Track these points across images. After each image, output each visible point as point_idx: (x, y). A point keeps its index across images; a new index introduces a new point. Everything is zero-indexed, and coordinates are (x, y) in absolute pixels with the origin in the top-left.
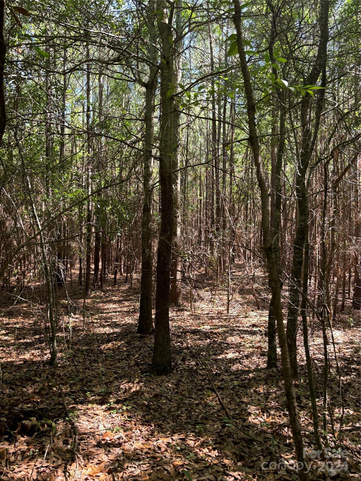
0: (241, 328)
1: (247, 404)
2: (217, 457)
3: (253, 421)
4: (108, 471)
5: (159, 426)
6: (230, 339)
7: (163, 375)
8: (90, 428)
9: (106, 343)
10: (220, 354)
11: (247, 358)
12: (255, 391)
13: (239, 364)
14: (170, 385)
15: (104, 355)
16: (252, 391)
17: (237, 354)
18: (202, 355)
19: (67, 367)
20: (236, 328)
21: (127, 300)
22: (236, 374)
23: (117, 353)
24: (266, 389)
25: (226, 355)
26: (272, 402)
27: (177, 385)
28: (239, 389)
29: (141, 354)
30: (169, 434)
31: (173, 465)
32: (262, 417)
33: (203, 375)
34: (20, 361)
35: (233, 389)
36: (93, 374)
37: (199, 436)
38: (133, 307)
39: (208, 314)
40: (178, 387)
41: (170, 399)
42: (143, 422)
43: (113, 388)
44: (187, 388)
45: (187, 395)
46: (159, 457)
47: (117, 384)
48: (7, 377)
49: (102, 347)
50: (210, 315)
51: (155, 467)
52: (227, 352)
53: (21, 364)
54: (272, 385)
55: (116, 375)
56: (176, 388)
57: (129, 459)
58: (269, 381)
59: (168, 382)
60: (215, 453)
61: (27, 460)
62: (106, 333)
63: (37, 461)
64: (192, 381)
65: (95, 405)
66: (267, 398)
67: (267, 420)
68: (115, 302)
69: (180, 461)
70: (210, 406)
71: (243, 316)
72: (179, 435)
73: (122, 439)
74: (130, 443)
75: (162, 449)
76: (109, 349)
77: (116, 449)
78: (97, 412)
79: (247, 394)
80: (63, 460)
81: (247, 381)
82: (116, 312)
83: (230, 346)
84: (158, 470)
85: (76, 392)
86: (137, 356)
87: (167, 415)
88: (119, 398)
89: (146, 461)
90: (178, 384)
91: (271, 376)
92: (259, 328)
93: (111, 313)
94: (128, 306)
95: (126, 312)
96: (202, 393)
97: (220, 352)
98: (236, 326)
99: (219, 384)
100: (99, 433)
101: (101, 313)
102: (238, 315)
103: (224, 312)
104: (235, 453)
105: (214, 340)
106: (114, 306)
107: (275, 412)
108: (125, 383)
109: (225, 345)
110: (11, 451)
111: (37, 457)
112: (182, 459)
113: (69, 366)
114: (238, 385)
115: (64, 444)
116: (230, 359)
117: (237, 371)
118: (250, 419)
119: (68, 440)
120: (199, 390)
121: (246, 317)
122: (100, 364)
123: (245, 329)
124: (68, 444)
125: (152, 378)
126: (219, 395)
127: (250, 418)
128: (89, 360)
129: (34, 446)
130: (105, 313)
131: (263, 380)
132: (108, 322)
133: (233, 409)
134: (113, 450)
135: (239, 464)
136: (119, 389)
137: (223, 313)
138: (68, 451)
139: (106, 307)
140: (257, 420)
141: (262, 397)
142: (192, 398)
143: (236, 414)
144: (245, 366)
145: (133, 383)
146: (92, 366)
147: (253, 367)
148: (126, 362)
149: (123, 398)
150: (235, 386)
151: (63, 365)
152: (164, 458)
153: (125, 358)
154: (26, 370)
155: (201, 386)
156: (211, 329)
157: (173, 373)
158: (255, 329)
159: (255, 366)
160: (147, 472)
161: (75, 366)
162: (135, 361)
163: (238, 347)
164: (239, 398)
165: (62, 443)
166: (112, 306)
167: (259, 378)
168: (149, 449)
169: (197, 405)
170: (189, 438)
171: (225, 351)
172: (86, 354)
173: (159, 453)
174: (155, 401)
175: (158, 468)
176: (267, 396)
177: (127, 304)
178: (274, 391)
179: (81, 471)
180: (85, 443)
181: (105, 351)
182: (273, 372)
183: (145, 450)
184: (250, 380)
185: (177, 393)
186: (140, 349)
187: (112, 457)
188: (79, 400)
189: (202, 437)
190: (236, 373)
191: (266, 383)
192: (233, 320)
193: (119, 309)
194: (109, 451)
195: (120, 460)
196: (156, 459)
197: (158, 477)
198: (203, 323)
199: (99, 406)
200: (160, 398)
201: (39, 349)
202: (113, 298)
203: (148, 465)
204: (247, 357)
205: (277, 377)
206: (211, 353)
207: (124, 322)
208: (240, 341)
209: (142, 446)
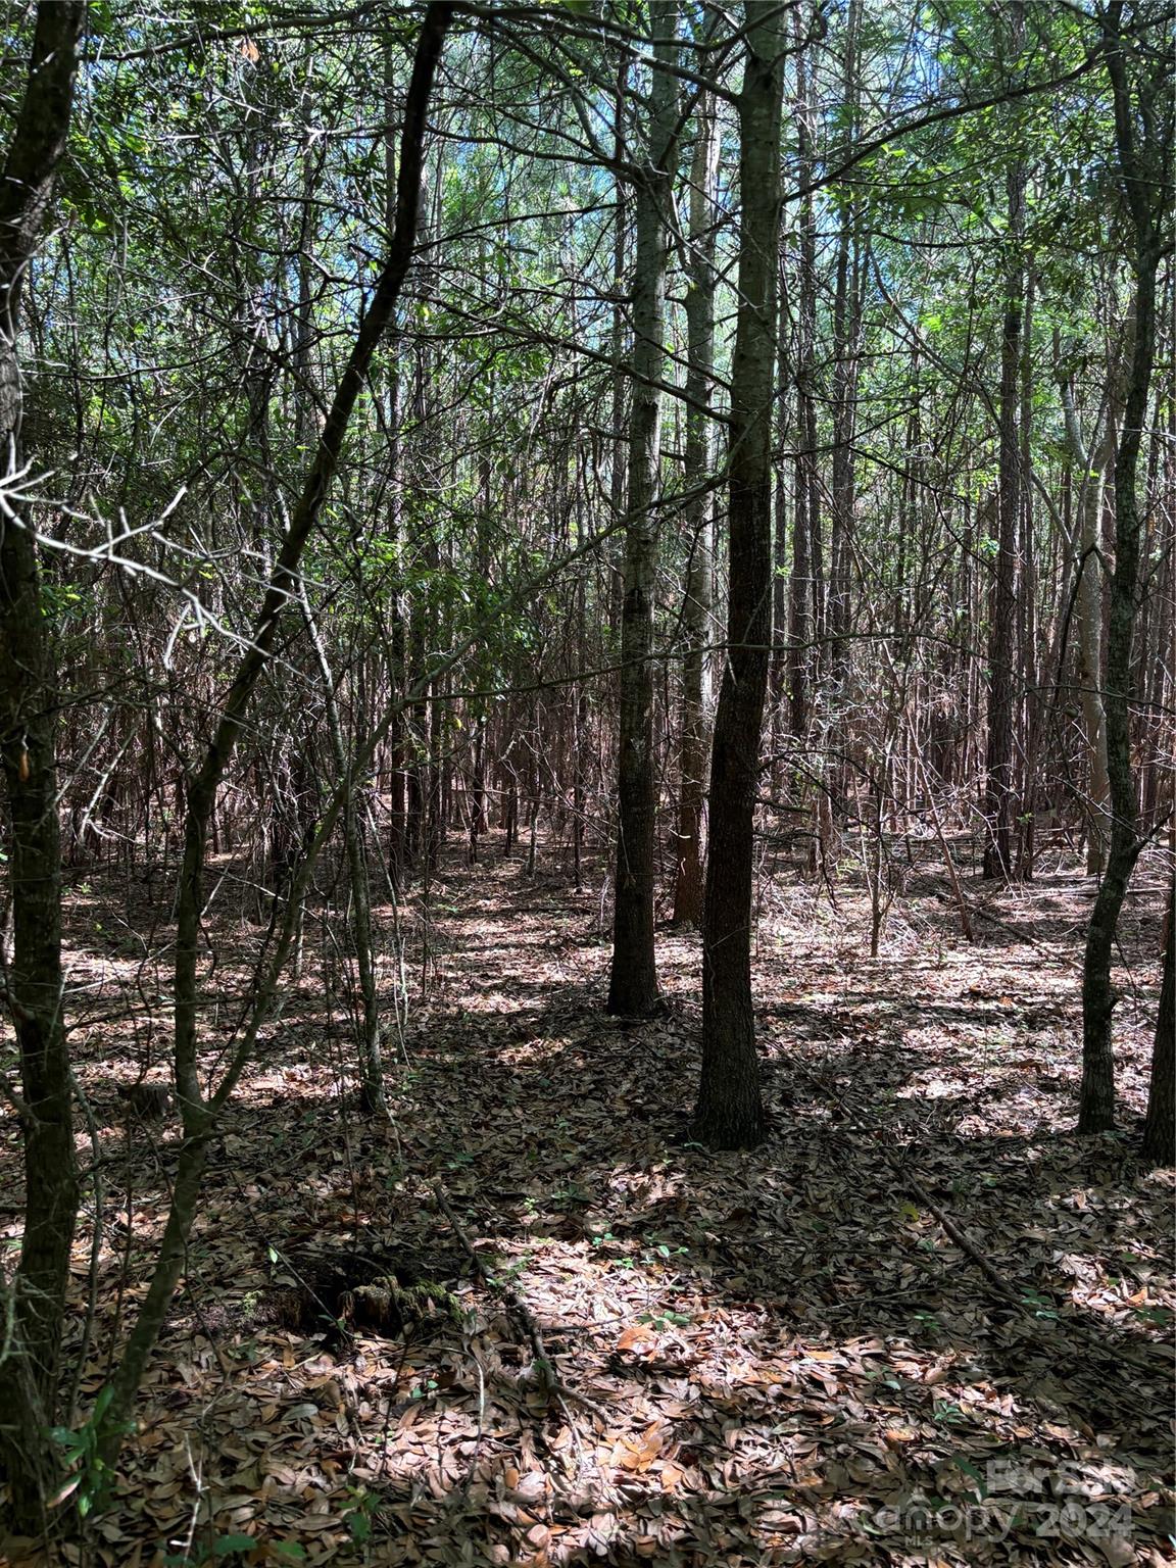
0: (937, 1003)
1: (1048, 1248)
2: (1020, 1419)
3: (1090, 1303)
4: (680, 1454)
5: (784, 1311)
6: (915, 1037)
7: (742, 1150)
8: (567, 1314)
9: (514, 1044)
10: (903, 1083)
11: (998, 1099)
12: (1064, 1208)
13: (975, 1117)
14: (772, 1183)
15: (516, 1081)
16: (1050, 1204)
17: (958, 1085)
18: (842, 1086)
19: (416, 1118)
20: (923, 1004)
21: (527, 911)
22: (979, 1150)
23: (558, 1074)
24: (1095, 1199)
25: (923, 1088)
26: (1133, 1241)
27: (795, 1181)
28: (1005, 1198)
29: (637, 1080)
30: (828, 1339)
31: (886, 1440)
32: (1113, 1291)
33: (870, 1152)
34: (261, 1097)
35: (985, 1195)
36: (505, 1143)
37: (929, 1348)
38: (553, 932)
39: (808, 956)
40: (800, 1187)
41: (785, 1227)
42: (724, 1298)
43: (587, 1189)
44: (833, 1193)
45: (838, 1214)
46: (830, 1414)
47: (595, 1175)
48: (236, 1145)
49: (505, 1056)
50: (814, 961)
51: (829, 1445)
52: (923, 1077)
53: (265, 1107)
54: (1116, 1187)
55: (582, 1148)
56: (795, 1193)
57: (732, 1417)
58: (1098, 1172)
59: (762, 1171)
60: (1007, 1404)
61: (410, 1416)
62: (499, 1013)
63: (443, 1418)
64: (841, 1170)
65: (550, 1242)
66: (1110, 1230)
67: (1135, 1299)
68: (492, 916)
69: (903, 1427)
70: (924, 1251)
71: (928, 965)
72: (861, 1342)
73: (682, 1350)
74: (712, 1363)
75: (827, 1386)
76: (527, 1062)
77: (678, 1382)
78: (570, 1263)
79: (1039, 1216)
80: (521, 1415)
81: (1022, 1173)
82: (506, 947)
83: (926, 1059)
84: (838, 1454)
85: (474, 1200)
86: (626, 1086)
87: (792, 1276)
88: (619, 1221)
89: (792, 1425)
90: (798, 1178)
91: (1103, 1157)
92: (995, 1003)
93: (491, 948)
94: (537, 929)
95: (539, 946)
96: (883, 1208)
97: (898, 1078)
98: (919, 996)
99: (933, 1180)
100: (599, 1329)
101: (458, 950)
102: (911, 962)
103: (860, 952)
104: (1072, 1405)
105: (864, 1040)
106: (493, 928)
107: (1154, 1274)
108: (623, 1173)
109: (908, 1056)
110: (351, 1384)
111: (439, 1406)
112: (907, 1421)
113: (423, 1114)
114: (998, 1186)
115: (505, 1362)
116: (940, 1099)
117: (978, 1140)
118: (1079, 1294)
119: (515, 1352)
120: (871, 1199)
121: (940, 967)
122: (518, 1111)
123: (953, 1005)
124: (519, 1364)
125: (706, 1157)
126: (943, 1215)
127: (1074, 1292)
128: (477, 1097)
129: (417, 1369)
130: (472, 950)
131: (1076, 1170)
132: (490, 978)
133: (1007, 1263)
134: (670, 1386)
135: (1103, 1440)
136: (606, 1191)
137: (856, 955)
138: (525, 1387)
139: (467, 931)
140: (1101, 1301)
141: (1090, 1225)
142: (858, 1224)
143: (1021, 1279)
144: (998, 1124)
145: (648, 1171)
146: (495, 1118)
147: (1028, 1128)
148: (597, 1104)
149: (629, 1220)
150: (988, 1186)
151: (404, 1112)
152: (846, 1415)
153: (591, 1091)
154: (288, 1125)
155: (874, 1185)
156: (836, 1003)
157: (772, 1143)
158: (982, 1005)
159: (1034, 1124)
160: (808, 1460)
161: (440, 1114)
162: (628, 1103)
163: (950, 1061)
164: (1013, 1225)
165: (499, 1360)
166: (483, 927)
167: (1063, 1165)
168: (787, 1385)
169: (884, 1246)
170: (898, 1353)
171: (916, 1074)
172: (462, 1077)
173: (823, 1401)
174: (737, 1231)
175: (840, 1448)
176: (1108, 1222)
177: (530, 921)
178: (1126, 1206)
179: (592, 1453)
180: (569, 1360)
181: (516, 1071)
182: (1105, 1143)
183: (774, 1390)
184: (1032, 1169)
185: (802, 1206)
186: (630, 1066)
187: (674, 1409)
188: (493, 1223)
189: (940, 1352)
190: (977, 1145)
191: (1091, 1181)
192: (900, 976)
193: (513, 939)
194: (657, 1390)
195: (705, 1420)
196: (820, 1419)
197: (851, 1480)
198: (804, 987)
199: (565, 1246)
200: (753, 1224)
201: (302, 1060)
202: (480, 902)
203: (802, 1437)
204: (997, 1094)
205: (1128, 1161)
206: (869, 1081)
207: (541, 979)
208: (949, 1045)
209: (754, 1376)
